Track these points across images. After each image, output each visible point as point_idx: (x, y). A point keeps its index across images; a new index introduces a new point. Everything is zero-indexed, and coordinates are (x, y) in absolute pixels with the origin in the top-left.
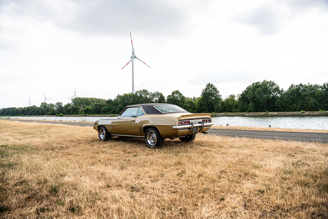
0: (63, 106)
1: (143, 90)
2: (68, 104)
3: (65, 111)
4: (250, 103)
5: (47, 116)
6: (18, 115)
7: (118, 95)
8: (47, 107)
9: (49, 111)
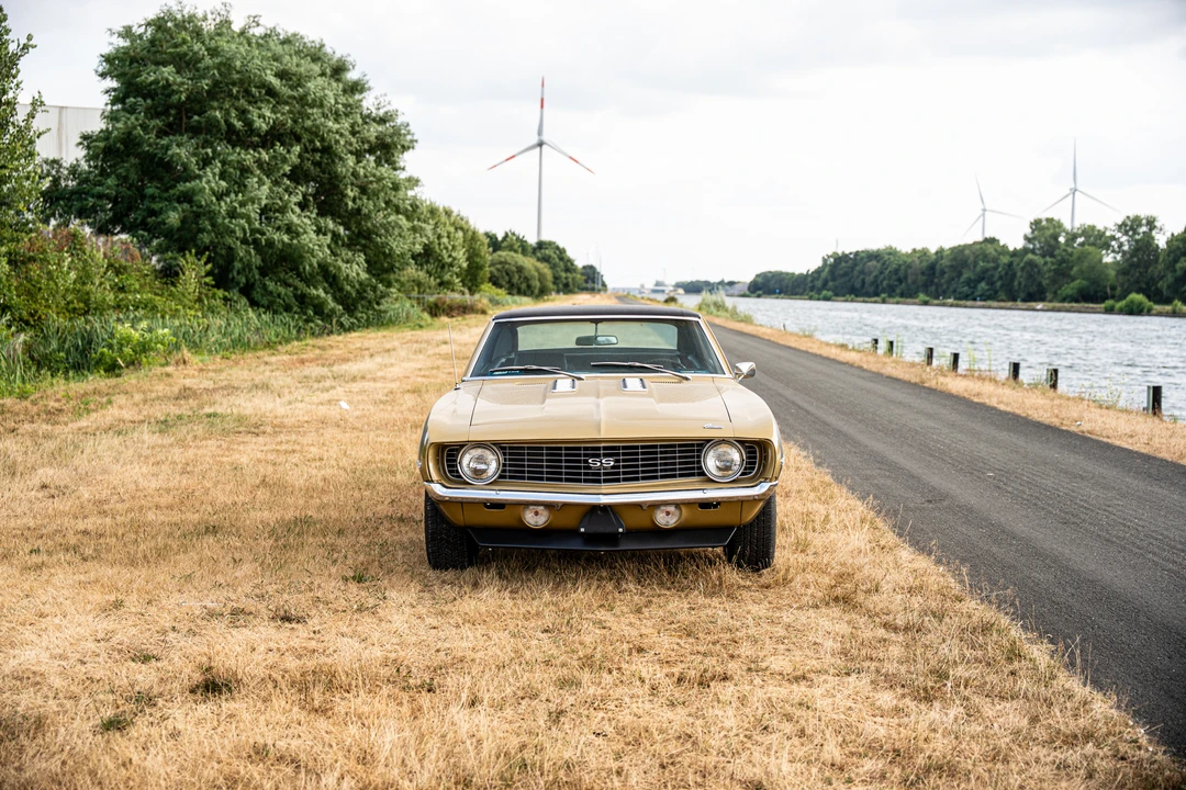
0: (1161, 241)
3: (1170, 278)
8: (1063, 247)
9: (1072, 273)
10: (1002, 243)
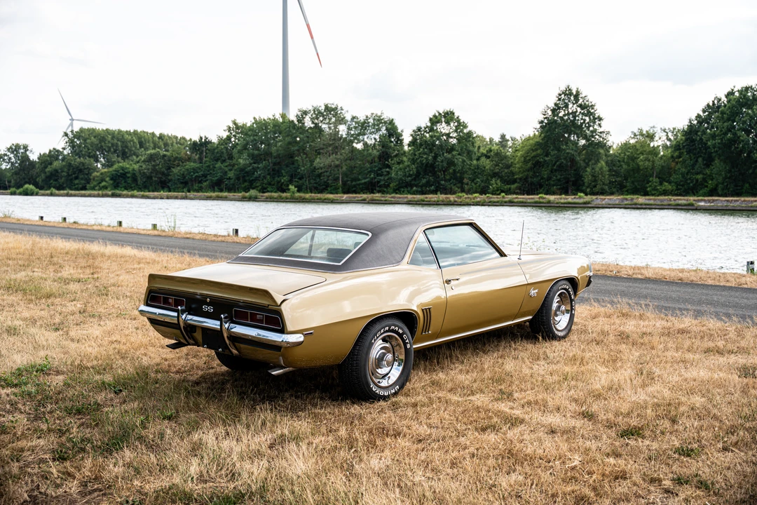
0: (34, 157)
1: (326, 107)
2: (50, 151)
3: (43, 176)
4: (717, 161)
7: (235, 123)
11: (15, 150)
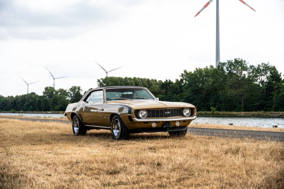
1: (236, 60)
5: (54, 113)
6: (6, 110)
7: (185, 71)
8: (55, 95)
9: (58, 102)
10: (36, 94)
11: (74, 90)
